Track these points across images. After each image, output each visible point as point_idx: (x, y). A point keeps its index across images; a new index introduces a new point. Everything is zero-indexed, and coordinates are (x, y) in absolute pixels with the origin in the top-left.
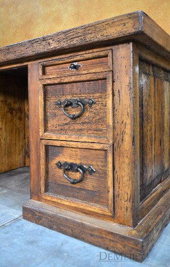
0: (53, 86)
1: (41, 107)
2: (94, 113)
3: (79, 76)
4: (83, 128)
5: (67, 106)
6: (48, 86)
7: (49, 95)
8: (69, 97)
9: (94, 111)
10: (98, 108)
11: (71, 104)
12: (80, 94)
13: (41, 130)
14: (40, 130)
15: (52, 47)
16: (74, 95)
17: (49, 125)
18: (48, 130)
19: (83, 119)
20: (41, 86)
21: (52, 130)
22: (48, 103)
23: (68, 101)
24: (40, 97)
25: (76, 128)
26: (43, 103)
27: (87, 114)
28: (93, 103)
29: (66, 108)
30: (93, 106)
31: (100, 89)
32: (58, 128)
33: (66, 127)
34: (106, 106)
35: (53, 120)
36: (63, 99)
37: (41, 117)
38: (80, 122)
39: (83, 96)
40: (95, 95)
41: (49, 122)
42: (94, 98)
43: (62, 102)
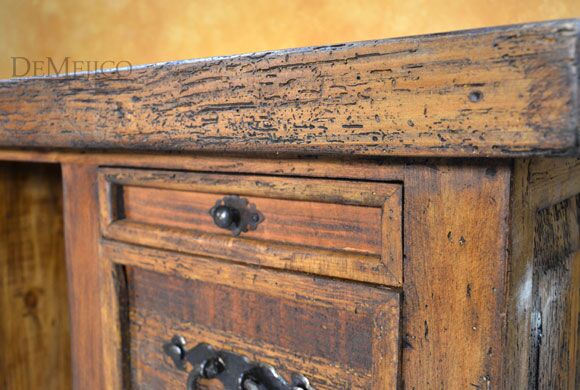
7: (141, 305)
8: (213, 341)
12: (258, 342)
20: (108, 266)
29: (203, 381)
31: (343, 351)
40: (319, 368)
42: (315, 380)
43: (186, 349)
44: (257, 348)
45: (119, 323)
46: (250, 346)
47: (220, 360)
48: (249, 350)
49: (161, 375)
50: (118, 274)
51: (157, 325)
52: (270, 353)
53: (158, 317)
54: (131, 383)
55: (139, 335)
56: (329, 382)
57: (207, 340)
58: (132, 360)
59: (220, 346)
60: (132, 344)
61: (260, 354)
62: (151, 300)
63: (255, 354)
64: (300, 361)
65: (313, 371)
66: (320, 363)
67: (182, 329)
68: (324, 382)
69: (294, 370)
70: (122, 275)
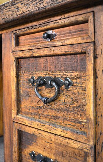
0: (26, 60)
1: (13, 84)
2: (72, 98)
3: (52, 49)
4: (59, 115)
5: (40, 85)
6: (21, 60)
7: (23, 70)
8: (43, 75)
9: (72, 96)
10: (76, 91)
11: (45, 84)
12: (55, 71)
13: (14, 111)
15: (21, 12)
16: (49, 72)
17: (23, 106)
18: (21, 111)
20: (13, 59)
21: (25, 113)
23: (41, 80)
24: (12, 72)
25: (51, 114)
26: (15, 80)
27: (63, 98)
28: (70, 84)
29: (39, 88)
30: (71, 88)
31: (79, 67)
32: (31, 111)
33: (40, 111)
34: (85, 90)
35: (26, 101)
36: (36, 77)
37: (14, 96)
38: (55, 108)
39: (58, 75)
40: (72, 74)
41: (22, 102)
42: (71, 78)
43: (35, 79)
44: (55, 73)
45: (16, 76)
46: (53, 73)
47: (45, 80)
48: (53, 75)
49: (28, 90)
50: (16, 61)
51: (27, 75)
52: (59, 74)
53: (27, 72)
54: (19, 94)
55: (22, 79)
56: (75, 77)
57: (41, 75)
58: (20, 88)
59: (44, 76)
60: (20, 83)
61: (56, 75)
62: (25, 68)
63: (54, 75)
64: (67, 73)
65: (71, 76)
66: (73, 72)
67: (34, 74)
68: (74, 78)
69: (65, 77)
70: (17, 62)
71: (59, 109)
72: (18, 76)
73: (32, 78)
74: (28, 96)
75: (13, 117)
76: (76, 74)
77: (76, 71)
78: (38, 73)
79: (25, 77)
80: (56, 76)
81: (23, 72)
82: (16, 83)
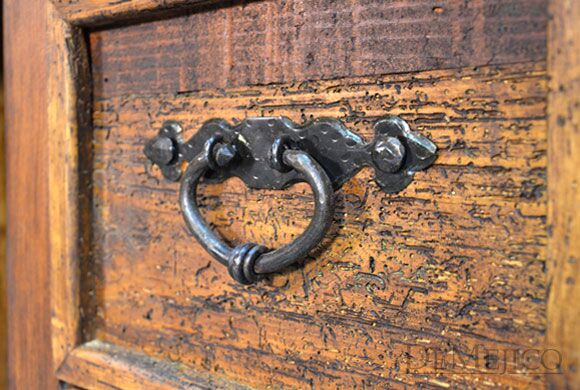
0: (132, 33)
1: (58, 172)
2: (425, 249)
4: (332, 354)
5: (214, 172)
6: (105, 35)
7: (112, 95)
8: (228, 111)
9: (425, 231)
10: (452, 202)
11: (240, 163)
12: (310, 84)
13: (63, 323)
14: (56, 323)
16: (267, 94)
17: (111, 294)
18: (102, 323)
19: (325, 287)
20: (59, 32)
21: (123, 332)
22: (105, 146)
23: (219, 140)
24: (52, 109)
25: (278, 346)
26: (70, 148)
27: (360, 248)
28: (414, 158)
29: (208, 190)
30: (418, 184)
31: (479, 42)
32: (159, 324)
33: (210, 326)
34: (533, 192)
35: (131, 264)
36: (189, 123)
37: (61, 237)
38: (308, 307)
39: (330, 104)
40: (428, 91)
41: (109, 274)
42: (421, 118)
43: (181, 140)
44: (308, 97)
45: (75, 127)
46: (295, 97)
47: (241, 138)
48: (293, 105)
49: (140, 202)
50: (77, 43)
51: (136, 117)
52: (332, 97)
53: (138, 103)
54: (92, 230)
55: (107, 145)
56: (450, 112)
57: (218, 114)
58: (96, 192)
59: (240, 115)
60: (96, 164)
61: (313, 104)
62: (126, 78)
63: (302, 107)
64: (391, 91)
65: (416, 103)
66: (432, 81)
67: (176, 110)
68: (439, 117)
69: (379, 112)
70: (82, 47)
71: (332, 319)
72: (86, 125)
73: (168, 131)
74: (144, 236)
75: (58, 354)
76: (457, 88)
77: (457, 71)
78: (200, 102)
79: (125, 131)
80: (318, 114)
81: (116, 102)
82: (73, 165)
